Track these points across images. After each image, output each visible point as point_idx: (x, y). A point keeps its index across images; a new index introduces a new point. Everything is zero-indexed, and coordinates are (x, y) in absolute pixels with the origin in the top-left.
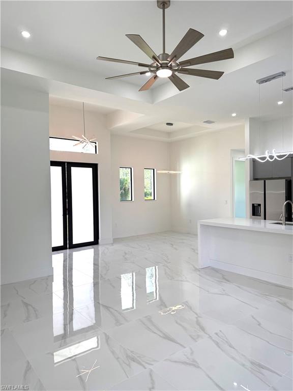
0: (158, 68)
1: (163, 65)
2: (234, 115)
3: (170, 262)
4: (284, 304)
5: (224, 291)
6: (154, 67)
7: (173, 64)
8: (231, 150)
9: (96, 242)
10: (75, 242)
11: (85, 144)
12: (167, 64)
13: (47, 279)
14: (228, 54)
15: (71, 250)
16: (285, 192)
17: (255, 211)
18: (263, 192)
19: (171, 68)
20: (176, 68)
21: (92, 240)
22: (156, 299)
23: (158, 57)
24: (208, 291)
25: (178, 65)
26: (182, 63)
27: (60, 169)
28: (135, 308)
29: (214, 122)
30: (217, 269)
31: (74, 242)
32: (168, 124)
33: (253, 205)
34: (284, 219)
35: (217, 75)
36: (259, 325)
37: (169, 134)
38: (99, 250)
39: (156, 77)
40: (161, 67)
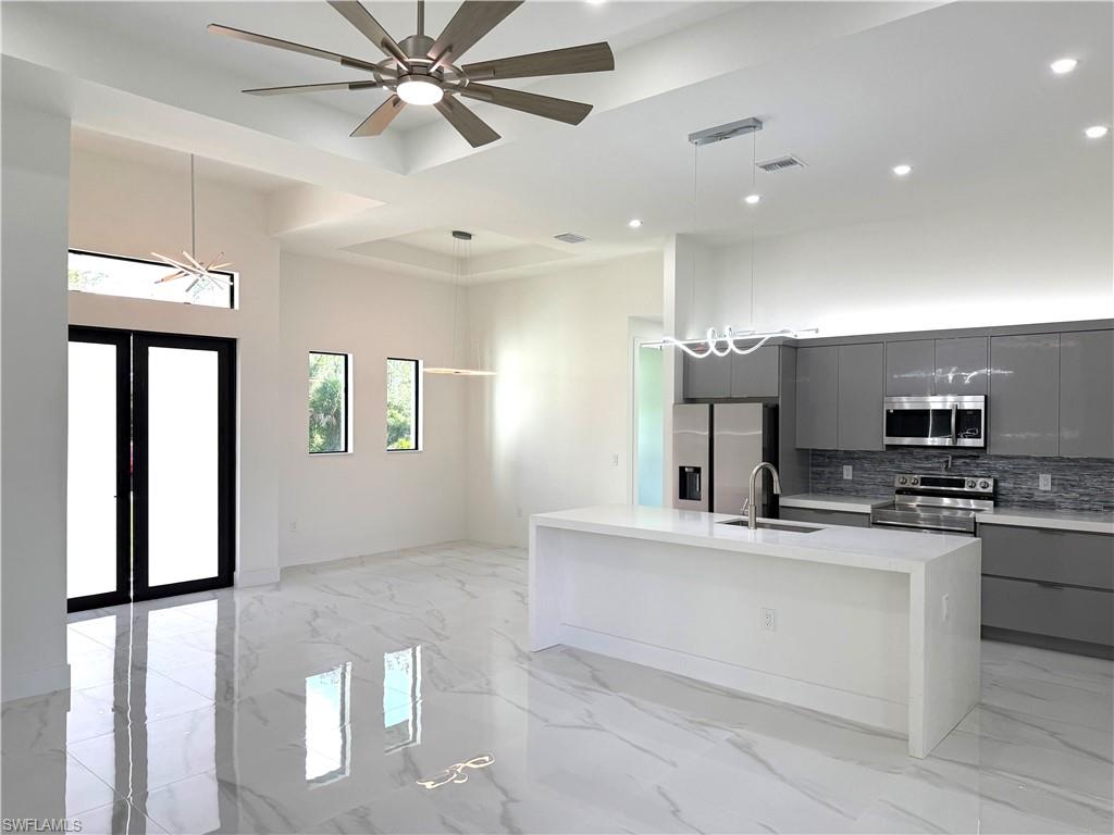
0: (400, 77)
1: (416, 70)
2: (635, 224)
3: (448, 638)
4: (746, 748)
5: (591, 716)
6: (390, 72)
7: (447, 71)
8: (630, 318)
9: (225, 578)
10: (156, 579)
11: (192, 278)
12: (427, 66)
13: (47, 702)
14: (596, 58)
15: (143, 605)
16: (761, 432)
17: (688, 485)
18: (707, 433)
19: (438, 79)
20: (457, 82)
21: (213, 572)
22: (414, 740)
23: (403, 44)
24: (547, 721)
25: (459, 74)
26: (471, 70)
27: (109, 352)
28: (348, 773)
29: (583, 239)
30: (578, 650)
31: (154, 580)
32: (456, 234)
33: (682, 469)
34: (750, 510)
35: (574, 113)
36: (676, 812)
37: (463, 262)
38: (234, 605)
39: (397, 101)
40: (410, 74)
